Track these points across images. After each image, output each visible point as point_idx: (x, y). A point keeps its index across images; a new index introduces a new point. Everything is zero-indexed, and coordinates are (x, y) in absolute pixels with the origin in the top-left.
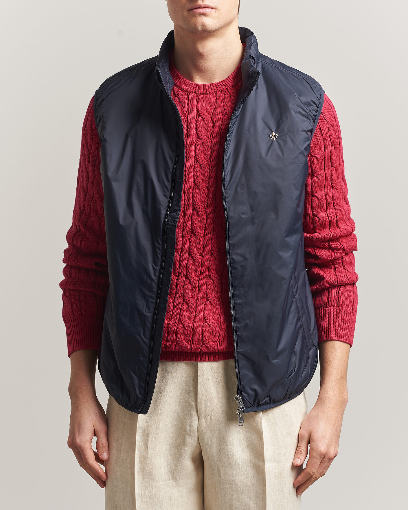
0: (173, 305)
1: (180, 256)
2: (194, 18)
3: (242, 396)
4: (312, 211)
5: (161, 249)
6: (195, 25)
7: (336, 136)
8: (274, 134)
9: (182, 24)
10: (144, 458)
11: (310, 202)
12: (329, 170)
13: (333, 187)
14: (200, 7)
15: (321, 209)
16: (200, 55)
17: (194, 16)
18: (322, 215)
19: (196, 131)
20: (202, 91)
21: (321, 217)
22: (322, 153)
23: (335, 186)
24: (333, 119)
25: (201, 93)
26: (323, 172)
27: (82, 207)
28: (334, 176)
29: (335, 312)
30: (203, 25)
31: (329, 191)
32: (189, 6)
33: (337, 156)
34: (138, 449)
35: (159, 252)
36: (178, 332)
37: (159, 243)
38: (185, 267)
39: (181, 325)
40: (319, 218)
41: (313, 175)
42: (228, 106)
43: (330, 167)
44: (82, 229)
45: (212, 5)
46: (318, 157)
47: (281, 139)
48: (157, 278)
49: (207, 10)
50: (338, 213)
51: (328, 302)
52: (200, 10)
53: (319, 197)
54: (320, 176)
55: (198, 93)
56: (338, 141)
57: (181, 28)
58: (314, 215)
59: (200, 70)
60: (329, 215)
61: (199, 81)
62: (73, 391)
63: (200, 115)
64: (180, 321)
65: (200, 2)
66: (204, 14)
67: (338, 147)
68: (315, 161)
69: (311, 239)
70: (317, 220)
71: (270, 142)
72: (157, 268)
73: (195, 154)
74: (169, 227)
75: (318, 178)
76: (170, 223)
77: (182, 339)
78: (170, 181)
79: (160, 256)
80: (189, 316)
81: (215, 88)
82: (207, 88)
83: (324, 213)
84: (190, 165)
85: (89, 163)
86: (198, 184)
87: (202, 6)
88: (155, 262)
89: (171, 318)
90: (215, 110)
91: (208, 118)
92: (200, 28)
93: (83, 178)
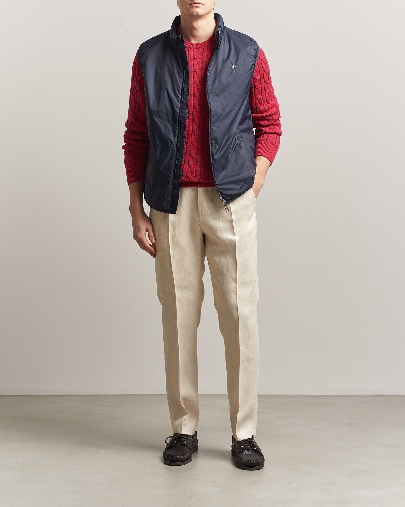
0: (185, 158)
1: (187, 132)
2: (192, 9)
3: (223, 197)
4: (256, 106)
5: (177, 129)
6: (193, 12)
7: (266, 66)
8: (233, 66)
9: (185, 11)
10: (174, 237)
11: (254, 101)
12: (263, 85)
13: (266, 93)
14: (196, 3)
15: (261, 105)
16: (195, 29)
17: (193, 7)
18: (261, 108)
19: (194, 68)
20: (196, 47)
21: (260, 108)
22: (259, 76)
23: (267, 92)
24: (264, 58)
25: (195, 48)
26: (260, 86)
27: (133, 110)
28: (266, 87)
29: (265, 143)
30: (197, 13)
31: (264, 95)
32: (190, 2)
33: (267, 77)
34: (170, 233)
35: (177, 130)
36: (188, 172)
37: (176, 126)
38: (190, 138)
39: (189, 168)
40: (259, 109)
41: (255, 88)
42: (209, 54)
43: (264, 83)
44: (134, 121)
45: (201, 2)
46: (257, 78)
47: (237, 69)
48: (176, 144)
49: (199, 5)
50: (269, 105)
51: (263, 138)
52: (196, 5)
53: (259, 98)
54: (259, 88)
55: (193, 48)
56: (267, 69)
57: (184, 13)
58: (257, 108)
59: (194, 36)
60: (265, 107)
61: (193, 42)
62: (132, 210)
63: (195, 60)
64: (189, 166)
65: (196, 1)
66: (197, 7)
67: (267, 72)
68: (256, 81)
69: (255, 117)
70: (258, 110)
71: (232, 70)
72: (176, 138)
73: (194, 80)
74: (182, 117)
75: (257, 89)
76: (182, 115)
77: (190, 175)
78: (181, 94)
79: (177, 133)
80: (193, 164)
81: (203, 45)
82: (198, 45)
83: (262, 106)
84: (191, 85)
85: (137, 85)
86: (195, 95)
87: (197, 3)
88: (174, 136)
89: (184, 165)
90: (203, 56)
91: (200, 61)
92: (195, 14)
93: (134, 95)
